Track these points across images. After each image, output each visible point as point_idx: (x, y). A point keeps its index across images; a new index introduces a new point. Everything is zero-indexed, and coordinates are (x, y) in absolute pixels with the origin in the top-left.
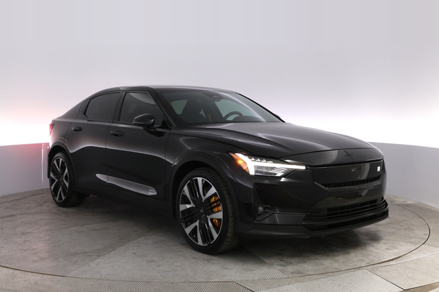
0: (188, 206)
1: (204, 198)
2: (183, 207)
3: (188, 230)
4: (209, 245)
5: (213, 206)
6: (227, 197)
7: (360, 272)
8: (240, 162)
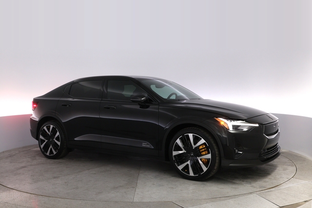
0: (181, 152)
1: (194, 147)
2: (175, 153)
3: (180, 167)
4: (200, 175)
5: (201, 151)
6: (214, 145)
7: (252, 196)
8: (222, 123)
